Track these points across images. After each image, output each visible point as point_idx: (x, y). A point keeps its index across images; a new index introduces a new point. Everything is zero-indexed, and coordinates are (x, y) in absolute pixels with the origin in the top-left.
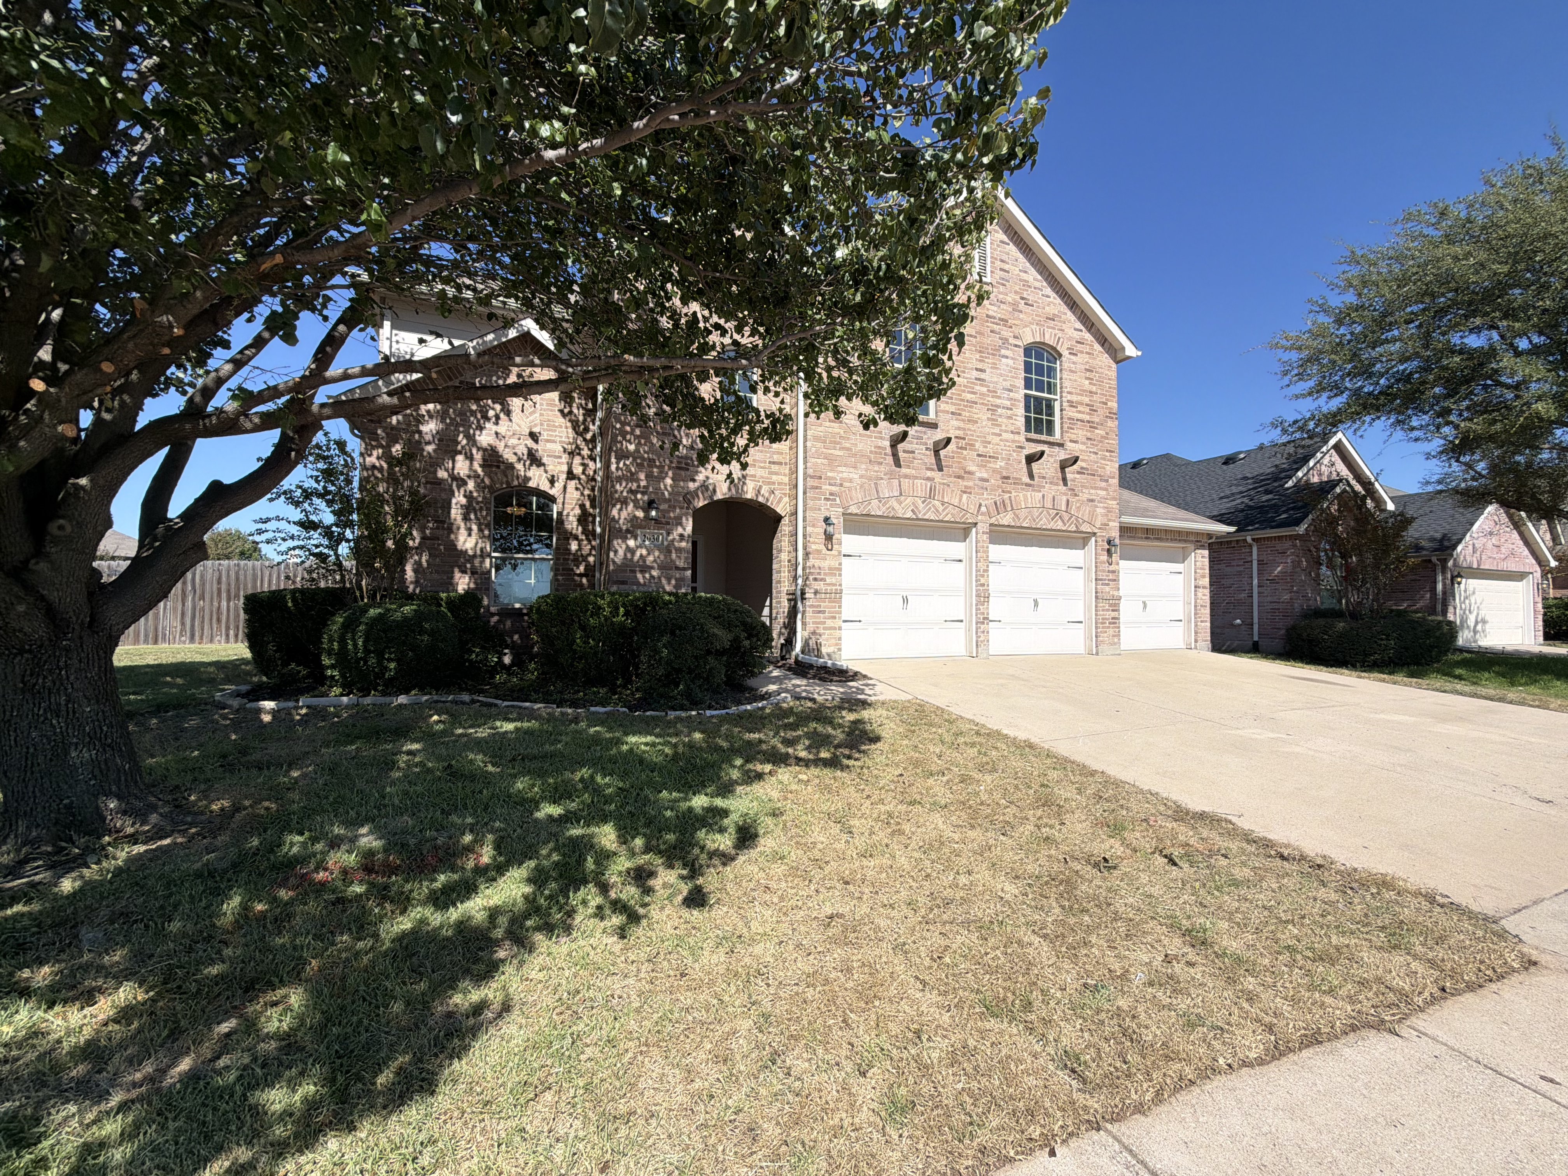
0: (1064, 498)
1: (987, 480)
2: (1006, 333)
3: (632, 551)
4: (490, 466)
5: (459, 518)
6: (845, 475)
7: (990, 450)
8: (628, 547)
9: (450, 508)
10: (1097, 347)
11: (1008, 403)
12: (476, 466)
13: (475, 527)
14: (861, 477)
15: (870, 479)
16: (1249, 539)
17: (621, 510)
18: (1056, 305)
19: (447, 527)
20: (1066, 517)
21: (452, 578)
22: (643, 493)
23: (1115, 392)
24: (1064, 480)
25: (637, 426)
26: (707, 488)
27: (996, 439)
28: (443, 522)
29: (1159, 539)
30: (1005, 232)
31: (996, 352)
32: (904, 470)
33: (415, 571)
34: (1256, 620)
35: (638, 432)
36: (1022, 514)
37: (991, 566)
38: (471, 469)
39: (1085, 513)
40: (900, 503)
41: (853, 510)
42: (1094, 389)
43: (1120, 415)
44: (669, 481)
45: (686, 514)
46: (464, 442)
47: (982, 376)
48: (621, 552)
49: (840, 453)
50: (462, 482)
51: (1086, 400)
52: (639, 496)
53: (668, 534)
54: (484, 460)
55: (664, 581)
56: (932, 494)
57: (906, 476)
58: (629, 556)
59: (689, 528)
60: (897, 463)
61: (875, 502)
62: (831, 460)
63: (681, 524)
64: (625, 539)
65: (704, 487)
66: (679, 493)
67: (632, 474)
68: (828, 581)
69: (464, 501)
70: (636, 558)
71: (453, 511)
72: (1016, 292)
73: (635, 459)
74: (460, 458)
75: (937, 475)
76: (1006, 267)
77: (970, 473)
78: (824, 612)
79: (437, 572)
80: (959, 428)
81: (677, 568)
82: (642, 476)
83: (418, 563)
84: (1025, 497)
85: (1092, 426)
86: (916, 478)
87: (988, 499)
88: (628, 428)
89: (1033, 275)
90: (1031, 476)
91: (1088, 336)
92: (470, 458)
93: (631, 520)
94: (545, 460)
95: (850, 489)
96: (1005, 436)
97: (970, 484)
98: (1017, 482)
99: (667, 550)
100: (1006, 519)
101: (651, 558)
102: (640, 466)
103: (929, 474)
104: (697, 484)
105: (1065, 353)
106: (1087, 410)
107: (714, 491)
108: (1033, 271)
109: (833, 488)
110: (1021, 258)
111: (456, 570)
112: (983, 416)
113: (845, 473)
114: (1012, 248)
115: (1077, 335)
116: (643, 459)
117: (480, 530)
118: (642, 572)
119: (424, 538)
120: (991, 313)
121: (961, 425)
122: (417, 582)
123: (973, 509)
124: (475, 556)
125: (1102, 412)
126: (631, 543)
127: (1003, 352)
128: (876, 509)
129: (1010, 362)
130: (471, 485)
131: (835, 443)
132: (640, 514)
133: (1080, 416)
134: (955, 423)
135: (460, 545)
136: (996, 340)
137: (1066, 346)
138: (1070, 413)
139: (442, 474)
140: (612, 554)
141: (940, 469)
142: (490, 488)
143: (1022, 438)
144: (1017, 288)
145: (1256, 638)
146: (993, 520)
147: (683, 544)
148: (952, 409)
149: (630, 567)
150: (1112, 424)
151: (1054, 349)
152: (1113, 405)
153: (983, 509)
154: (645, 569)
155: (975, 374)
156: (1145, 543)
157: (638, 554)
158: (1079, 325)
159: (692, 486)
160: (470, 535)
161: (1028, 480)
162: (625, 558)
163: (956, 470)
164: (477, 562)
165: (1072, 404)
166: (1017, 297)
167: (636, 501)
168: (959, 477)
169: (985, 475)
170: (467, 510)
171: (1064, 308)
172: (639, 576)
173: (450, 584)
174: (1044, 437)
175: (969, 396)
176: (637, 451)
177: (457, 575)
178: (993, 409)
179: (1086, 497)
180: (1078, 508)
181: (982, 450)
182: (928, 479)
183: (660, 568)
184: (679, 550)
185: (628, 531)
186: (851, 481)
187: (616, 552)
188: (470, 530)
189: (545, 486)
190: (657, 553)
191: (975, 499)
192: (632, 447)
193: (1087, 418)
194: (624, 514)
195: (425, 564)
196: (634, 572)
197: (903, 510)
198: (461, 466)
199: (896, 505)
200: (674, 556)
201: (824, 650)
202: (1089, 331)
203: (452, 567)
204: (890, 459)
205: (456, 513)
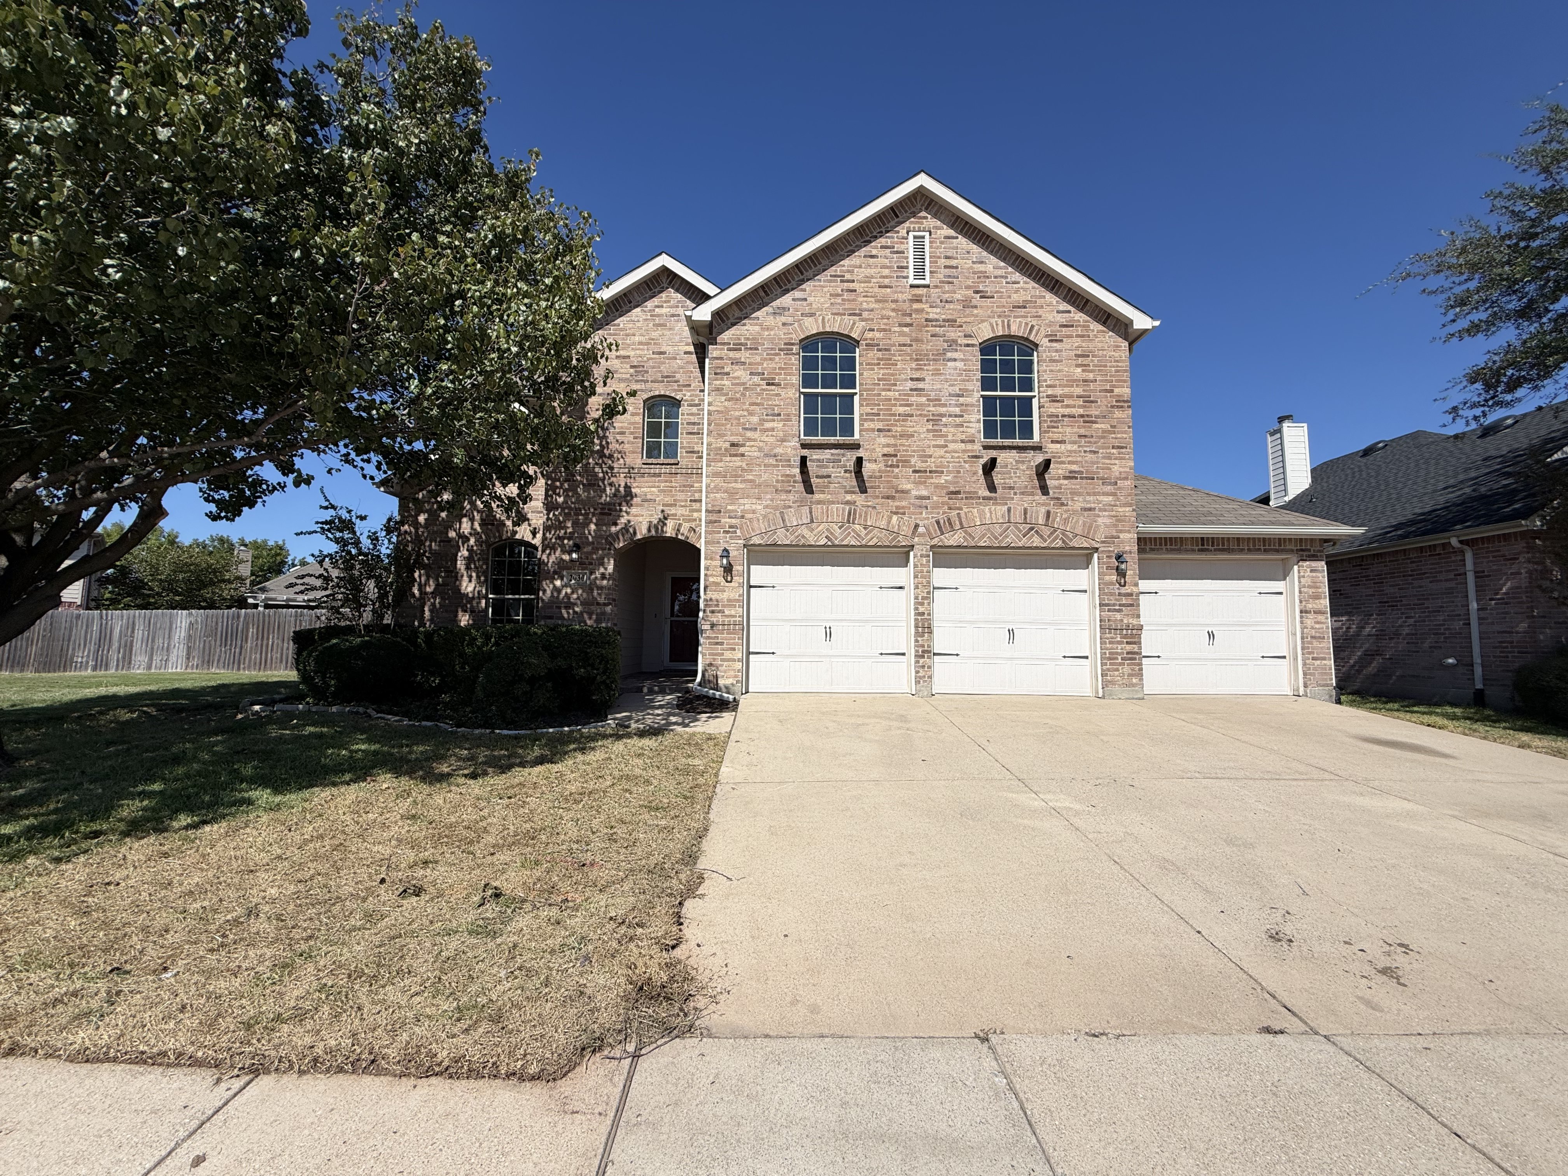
0: (1043, 510)
1: (928, 498)
2: (953, 334)
3: (559, 591)
4: (487, 524)
5: (463, 568)
6: (747, 507)
7: (931, 464)
8: (554, 586)
9: (456, 560)
10: (1095, 326)
11: (957, 410)
12: (477, 526)
13: (474, 574)
14: (767, 507)
15: (776, 508)
16: (1454, 542)
17: (550, 554)
18: (1028, 288)
19: (454, 576)
20: (1046, 531)
21: (456, 616)
22: (569, 539)
23: (1126, 376)
24: (1044, 489)
25: (566, 481)
26: (627, 531)
27: (942, 452)
28: (452, 572)
29: (1229, 551)
30: (952, 226)
31: (940, 356)
32: (817, 496)
33: (431, 611)
34: (1477, 660)
35: (566, 485)
36: (977, 532)
37: (936, 592)
38: (472, 528)
39: (1078, 524)
40: (812, 530)
41: (756, 540)
42: (1091, 376)
43: (1133, 403)
44: (593, 527)
45: (608, 556)
46: (468, 507)
47: (920, 385)
48: (549, 592)
49: (740, 486)
50: (466, 539)
51: (1079, 391)
52: (566, 541)
53: (591, 573)
54: (482, 519)
55: (586, 616)
56: (851, 518)
57: (819, 502)
58: (555, 594)
59: (611, 568)
60: (809, 489)
61: (781, 532)
62: (732, 495)
63: (602, 564)
64: (552, 580)
65: (626, 529)
66: (601, 537)
67: (560, 522)
68: (727, 613)
69: (466, 553)
70: (561, 596)
71: (459, 562)
72: (968, 287)
73: (563, 509)
74: (465, 520)
75: (860, 499)
76: (953, 263)
77: (903, 492)
78: (722, 644)
79: (446, 611)
80: (888, 445)
81: (598, 604)
82: (569, 524)
83: (433, 605)
84: (982, 514)
85: (1088, 420)
86: (833, 503)
87: (926, 519)
88: (558, 484)
89: (992, 264)
90: (992, 488)
91: (1080, 317)
92: (472, 520)
93: (559, 563)
94: (529, 516)
95: (750, 520)
96: (952, 446)
97: (904, 504)
98: (971, 496)
99: (589, 588)
100: (954, 539)
101: (575, 596)
102: (567, 516)
103: (849, 497)
104: (619, 527)
105: (1044, 342)
106: (1080, 402)
107: (635, 533)
108: (993, 260)
109: (734, 521)
110: (975, 248)
111: (460, 610)
112: (921, 428)
113: (747, 504)
114: (963, 242)
115: (1061, 319)
116: (570, 508)
117: (478, 577)
118: (567, 608)
119: (438, 585)
120: (931, 316)
121: (892, 441)
122: (432, 620)
123: (906, 530)
124: (473, 598)
125: (1104, 402)
126: (558, 583)
127: (949, 355)
128: (782, 538)
129: (959, 365)
130: (472, 541)
131: (736, 476)
132: (566, 557)
133: (1067, 411)
134: (883, 440)
135: (463, 591)
136: (941, 344)
137: (1043, 332)
138: (1054, 409)
139: (452, 534)
140: (541, 593)
141: (863, 490)
142: (486, 542)
143: (977, 447)
144: (969, 283)
145: (1479, 686)
146: (935, 541)
147: (605, 582)
148: (880, 425)
149: (556, 603)
150: (1125, 415)
151: (1027, 339)
152: (1125, 391)
153: (921, 530)
154: (569, 605)
155: (910, 384)
156: (1203, 556)
157: (564, 592)
158: (1065, 306)
159: (613, 529)
160: (470, 581)
161: (987, 493)
162: (552, 596)
163: (883, 490)
164: (474, 603)
165: (1053, 399)
166: (970, 293)
167: (563, 546)
168: (888, 498)
169: (925, 493)
170: (469, 560)
171: (1039, 290)
172: (564, 611)
173: (455, 620)
174: (1018, 441)
175: (901, 410)
176: (565, 502)
177: (460, 614)
178: (935, 419)
179: (1078, 506)
180: (1066, 521)
181: (919, 465)
182: (847, 503)
183: (582, 604)
184: (601, 588)
185: (555, 572)
186: (754, 512)
187: (544, 591)
188: (470, 577)
189: (528, 537)
190: (580, 592)
191: (909, 521)
192: (561, 500)
193: (1081, 411)
194: (552, 559)
195: (438, 605)
196: (560, 608)
197: (815, 537)
198: (466, 526)
199: (805, 531)
200: (595, 593)
201: (721, 682)
202: (1082, 310)
203: (457, 608)
204: (800, 487)
205: (461, 564)
